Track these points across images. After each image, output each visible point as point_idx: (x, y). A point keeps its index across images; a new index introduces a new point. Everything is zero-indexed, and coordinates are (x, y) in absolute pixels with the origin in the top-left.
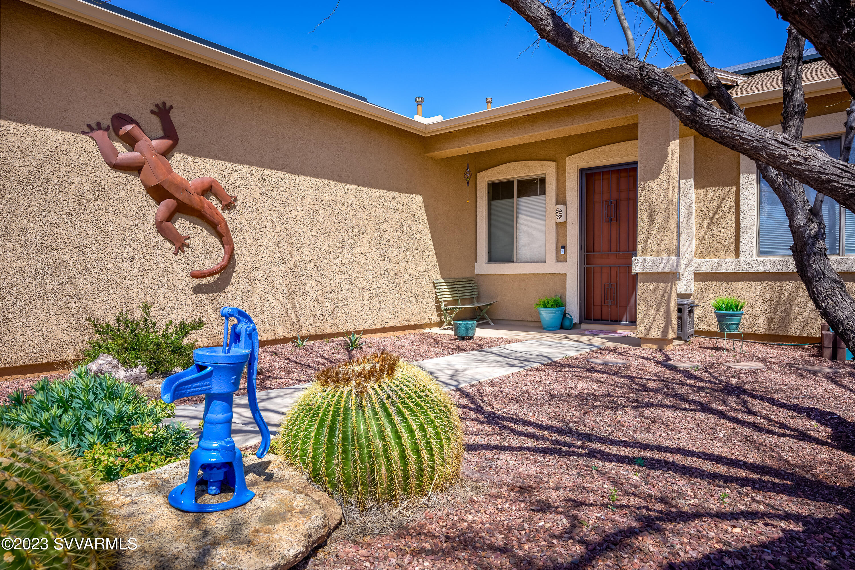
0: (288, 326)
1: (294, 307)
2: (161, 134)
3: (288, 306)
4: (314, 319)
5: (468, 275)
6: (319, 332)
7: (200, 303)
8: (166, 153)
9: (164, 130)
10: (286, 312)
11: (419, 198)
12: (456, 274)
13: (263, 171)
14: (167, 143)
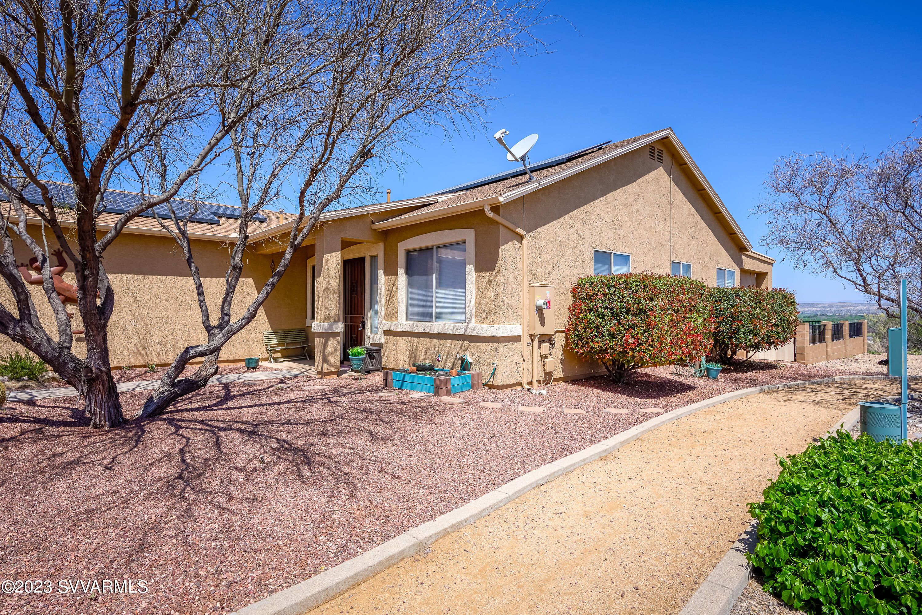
0: (140, 358)
1: (144, 348)
2: (58, 264)
3: (140, 348)
4: (159, 354)
5: (298, 327)
6: (163, 362)
7: (79, 346)
8: (60, 273)
9: (59, 262)
10: (139, 351)
11: (251, 280)
12: (284, 327)
13: (123, 276)
14: (60, 268)
